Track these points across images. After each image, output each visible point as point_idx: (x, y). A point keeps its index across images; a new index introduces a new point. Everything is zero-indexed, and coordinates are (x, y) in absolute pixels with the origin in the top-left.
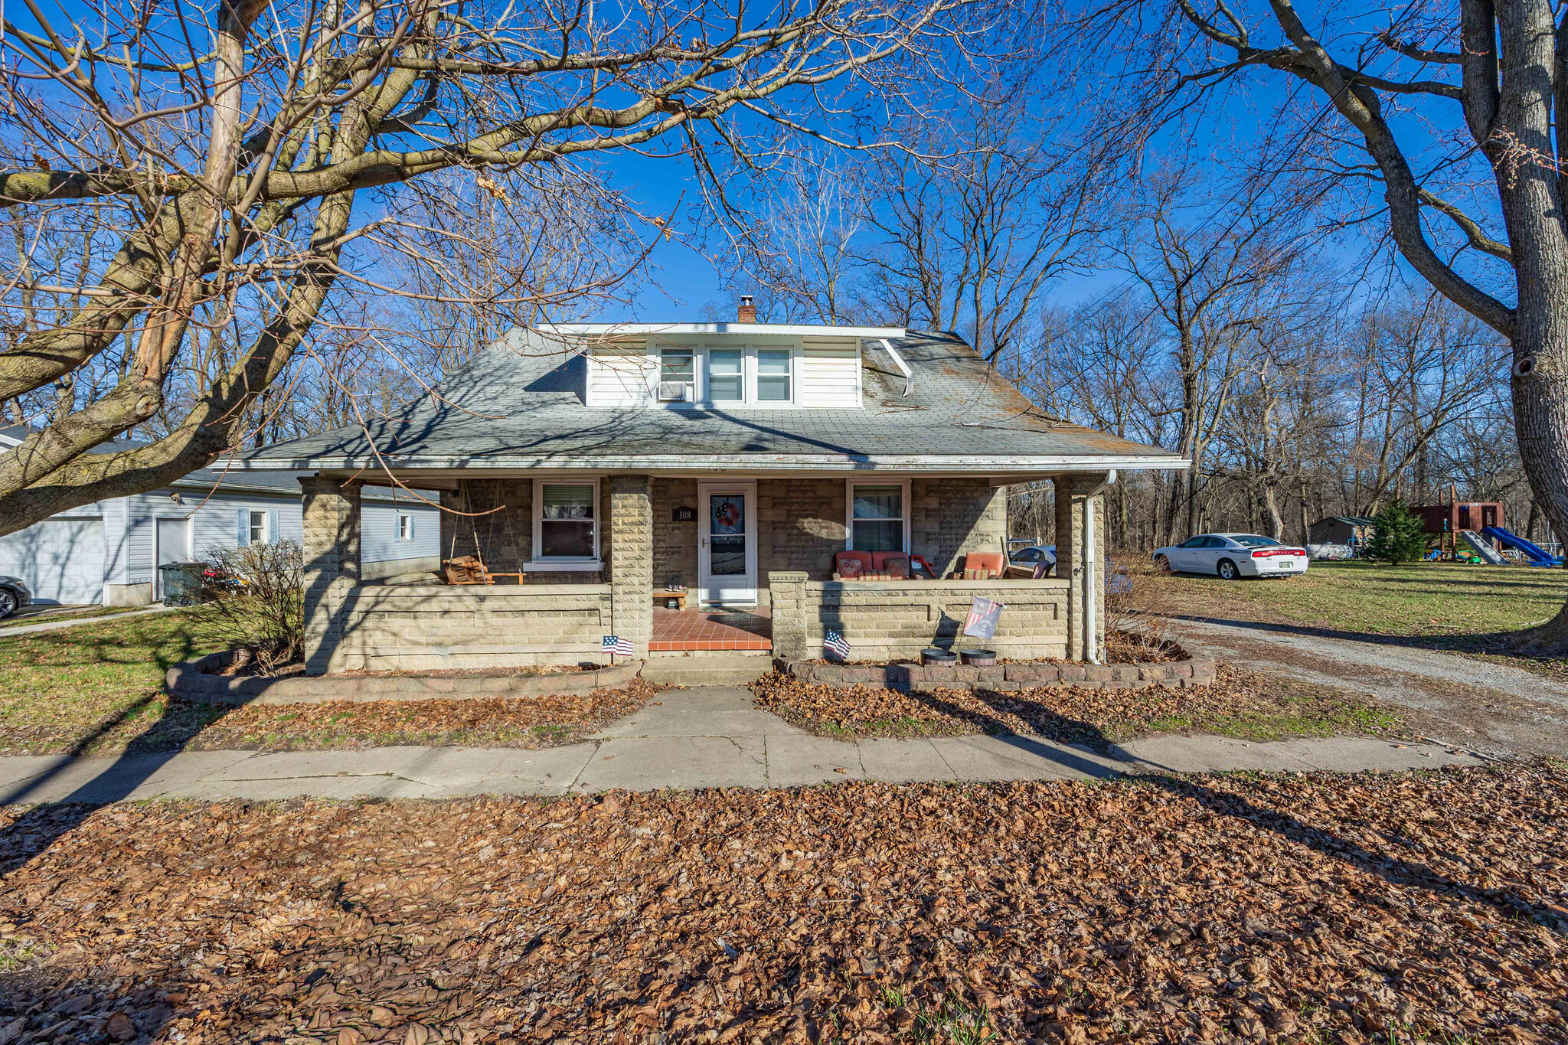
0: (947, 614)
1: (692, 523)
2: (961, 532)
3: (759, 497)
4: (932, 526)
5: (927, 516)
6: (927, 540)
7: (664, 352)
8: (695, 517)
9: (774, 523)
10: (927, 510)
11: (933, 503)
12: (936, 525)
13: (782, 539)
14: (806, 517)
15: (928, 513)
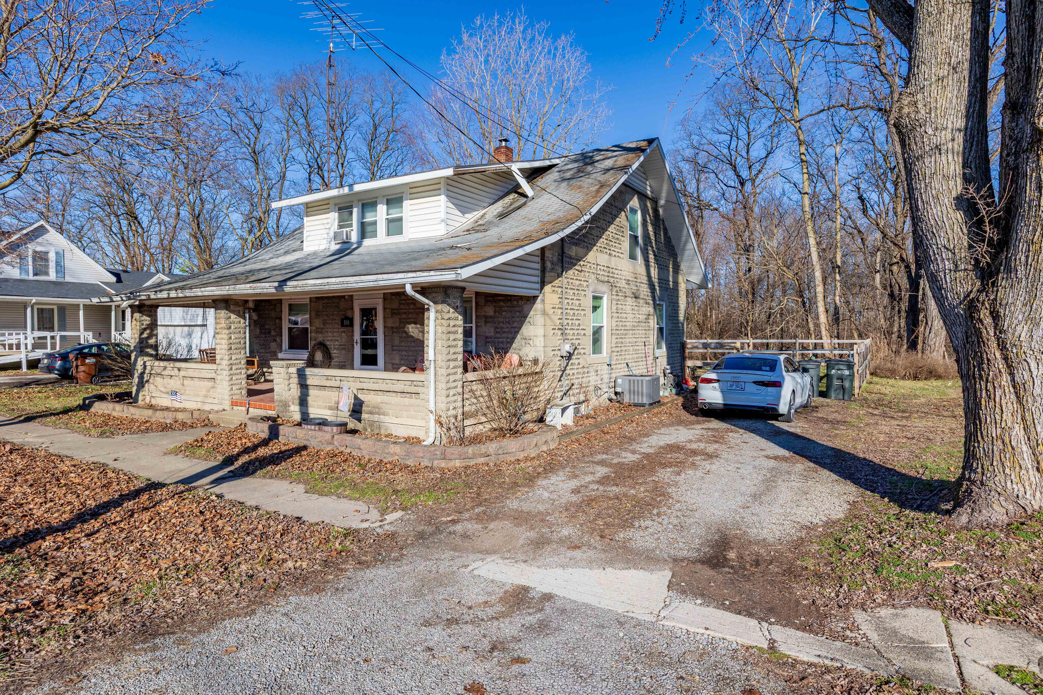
0: (359, 396)
1: (351, 328)
2: (510, 336)
3: (385, 309)
4: (489, 331)
5: (486, 322)
6: (487, 342)
7: (340, 209)
8: (352, 325)
9: (392, 328)
10: (486, 317)
11: (490, 311)
12: (492, 330)
13: (397, 341)
14: (410, 323)
15: (487, 319)
